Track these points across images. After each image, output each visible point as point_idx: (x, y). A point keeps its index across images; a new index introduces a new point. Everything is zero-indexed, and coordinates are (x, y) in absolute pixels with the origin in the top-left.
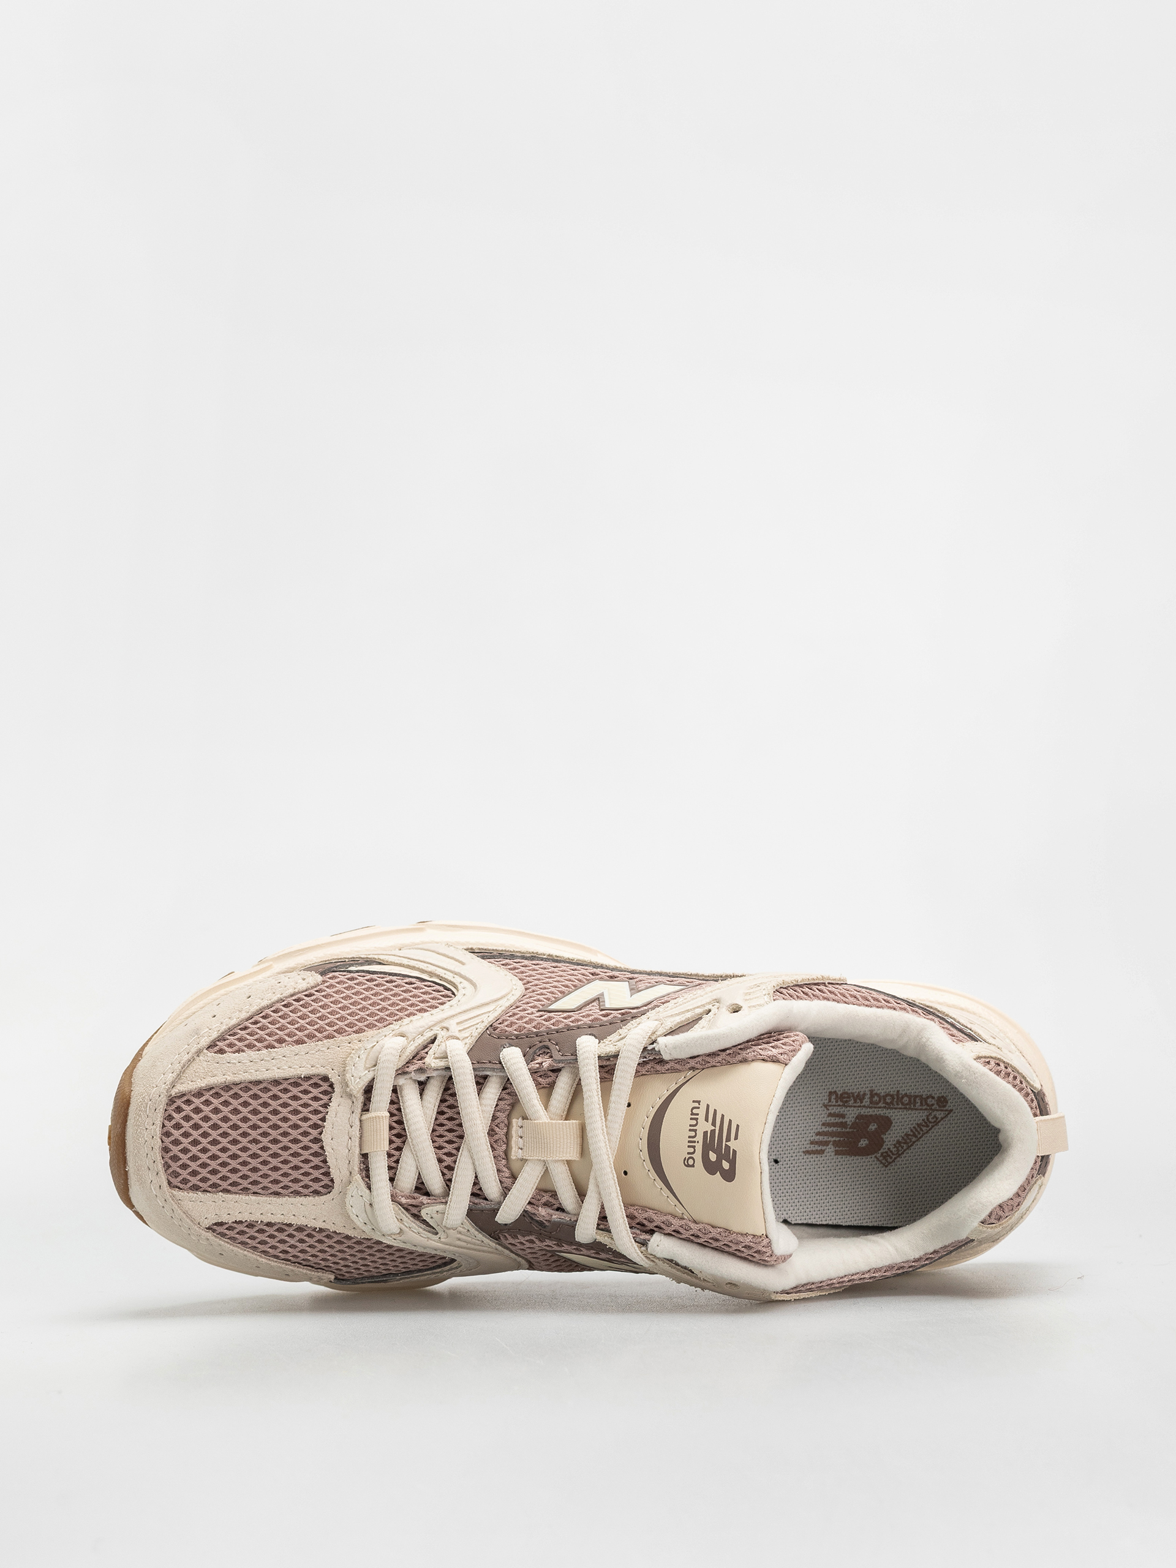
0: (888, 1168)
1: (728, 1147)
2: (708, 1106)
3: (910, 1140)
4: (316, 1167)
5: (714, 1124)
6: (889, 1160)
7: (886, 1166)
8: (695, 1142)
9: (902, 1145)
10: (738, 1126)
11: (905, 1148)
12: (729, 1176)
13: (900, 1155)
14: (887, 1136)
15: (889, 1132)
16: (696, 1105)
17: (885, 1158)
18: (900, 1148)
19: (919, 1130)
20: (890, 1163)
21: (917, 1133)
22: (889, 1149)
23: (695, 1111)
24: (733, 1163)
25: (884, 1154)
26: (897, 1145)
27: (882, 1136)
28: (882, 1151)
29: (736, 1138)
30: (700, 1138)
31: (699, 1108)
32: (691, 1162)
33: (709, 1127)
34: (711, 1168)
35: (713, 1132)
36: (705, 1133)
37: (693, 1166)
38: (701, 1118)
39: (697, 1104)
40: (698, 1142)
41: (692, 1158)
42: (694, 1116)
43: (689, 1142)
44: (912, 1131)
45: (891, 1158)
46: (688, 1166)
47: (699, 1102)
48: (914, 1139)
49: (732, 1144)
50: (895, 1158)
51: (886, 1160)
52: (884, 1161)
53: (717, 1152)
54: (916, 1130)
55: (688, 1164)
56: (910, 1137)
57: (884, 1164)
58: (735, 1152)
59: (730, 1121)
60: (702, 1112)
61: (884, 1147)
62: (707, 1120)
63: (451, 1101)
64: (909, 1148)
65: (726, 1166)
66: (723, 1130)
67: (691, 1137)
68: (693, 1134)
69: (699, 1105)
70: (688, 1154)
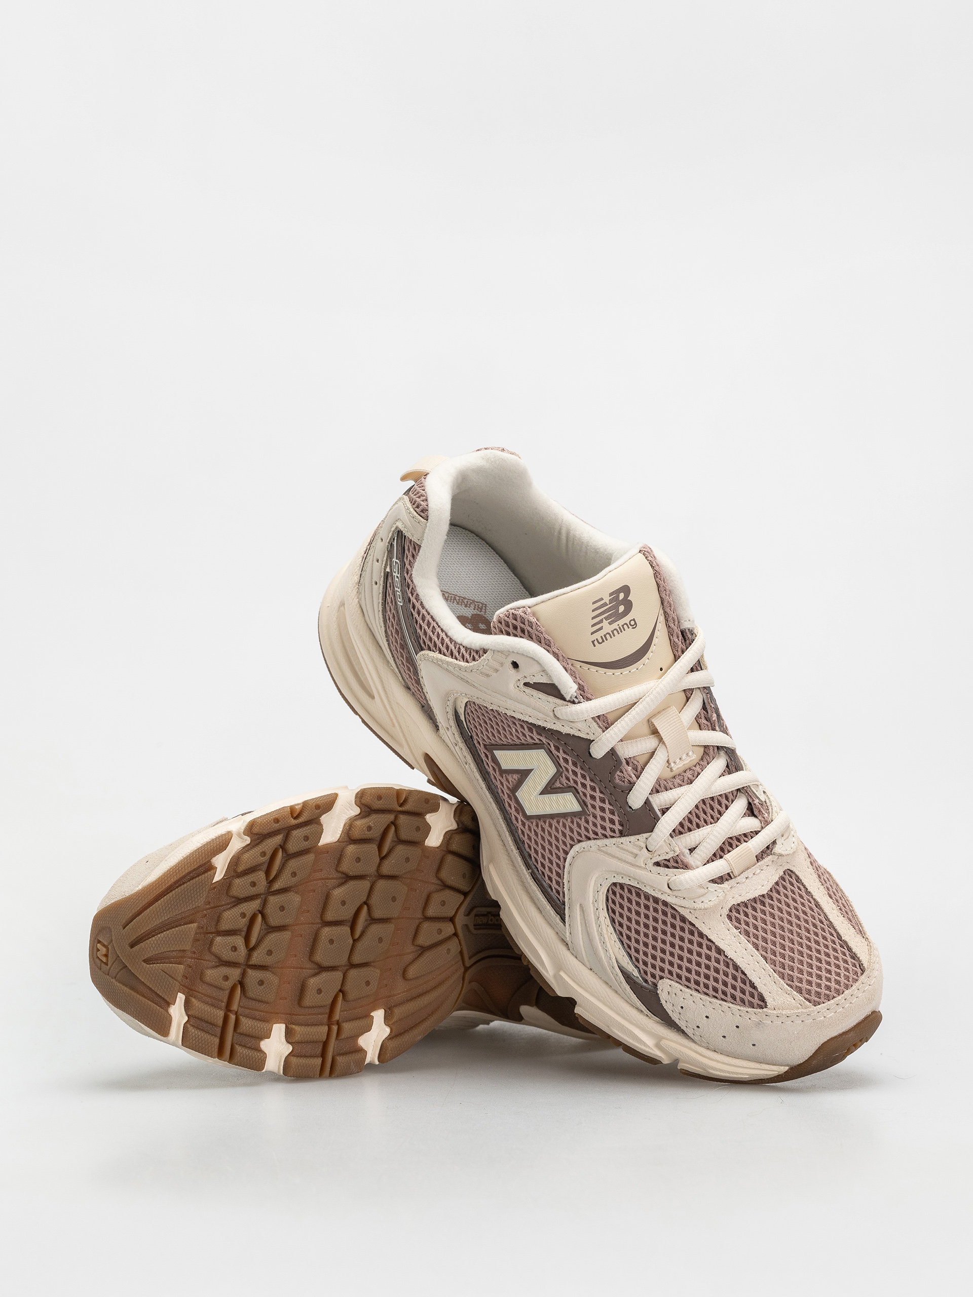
0: (485, 603)
1: (611, 601)
2: (592, 634)
3: (459, 600)
4: (778, 893)
5: (601, 621)
6: (481, 605)
7: (486, 605)
8: (620, 628)
9: (466, 603)
10: (594, 603)
11: (466, 600)
12: (626, 589)
13: (473, 601)
14: (468, 615)
15: (465, 615)
16: (596, 642)
17: (481, 609)
18: (469, 603)
19: (449, 598)
20: (482, 604)
21: (453, 598)
22: (474, 609)
23: (600, 641)
24: (617, 592)
25: (480, 610)
26: (468, 605)
27: (470, 618)
28: (479, 613)
29: (602, 599)
30: (615, 626)
31: (597, 639)
32: (633, 623)
33: (605, 623)
34: (629, 606)
35: (606, 618)
36: (610, 623)
37: (634, 620)
38: (602, 633)
40: (618, 625)
41: (630, 622)
42: (604, 639)
43: (621, 631)
44: (454, 602)
45: (479, 605)
46: (636, 623)
47: (593, 642)
48: (457, 598)
49: (607, 599)
50: (477, 602)
51: (482, 607)
52: (484, 608)
53: (616, 607)
54: (451, 599)
55: (634, 624)
56: (458, 601)
57: (486, 607)
58: (611, 594)
60: (598, 635)
61: (476, 613)
62: (601, 629)
63: (687, 824)
64: (465, 598)
65: (622, 596)
66: (601, 613)
67: (618, 632)
68: (615, 632)
69: (594, 640)
70: (629, 628)
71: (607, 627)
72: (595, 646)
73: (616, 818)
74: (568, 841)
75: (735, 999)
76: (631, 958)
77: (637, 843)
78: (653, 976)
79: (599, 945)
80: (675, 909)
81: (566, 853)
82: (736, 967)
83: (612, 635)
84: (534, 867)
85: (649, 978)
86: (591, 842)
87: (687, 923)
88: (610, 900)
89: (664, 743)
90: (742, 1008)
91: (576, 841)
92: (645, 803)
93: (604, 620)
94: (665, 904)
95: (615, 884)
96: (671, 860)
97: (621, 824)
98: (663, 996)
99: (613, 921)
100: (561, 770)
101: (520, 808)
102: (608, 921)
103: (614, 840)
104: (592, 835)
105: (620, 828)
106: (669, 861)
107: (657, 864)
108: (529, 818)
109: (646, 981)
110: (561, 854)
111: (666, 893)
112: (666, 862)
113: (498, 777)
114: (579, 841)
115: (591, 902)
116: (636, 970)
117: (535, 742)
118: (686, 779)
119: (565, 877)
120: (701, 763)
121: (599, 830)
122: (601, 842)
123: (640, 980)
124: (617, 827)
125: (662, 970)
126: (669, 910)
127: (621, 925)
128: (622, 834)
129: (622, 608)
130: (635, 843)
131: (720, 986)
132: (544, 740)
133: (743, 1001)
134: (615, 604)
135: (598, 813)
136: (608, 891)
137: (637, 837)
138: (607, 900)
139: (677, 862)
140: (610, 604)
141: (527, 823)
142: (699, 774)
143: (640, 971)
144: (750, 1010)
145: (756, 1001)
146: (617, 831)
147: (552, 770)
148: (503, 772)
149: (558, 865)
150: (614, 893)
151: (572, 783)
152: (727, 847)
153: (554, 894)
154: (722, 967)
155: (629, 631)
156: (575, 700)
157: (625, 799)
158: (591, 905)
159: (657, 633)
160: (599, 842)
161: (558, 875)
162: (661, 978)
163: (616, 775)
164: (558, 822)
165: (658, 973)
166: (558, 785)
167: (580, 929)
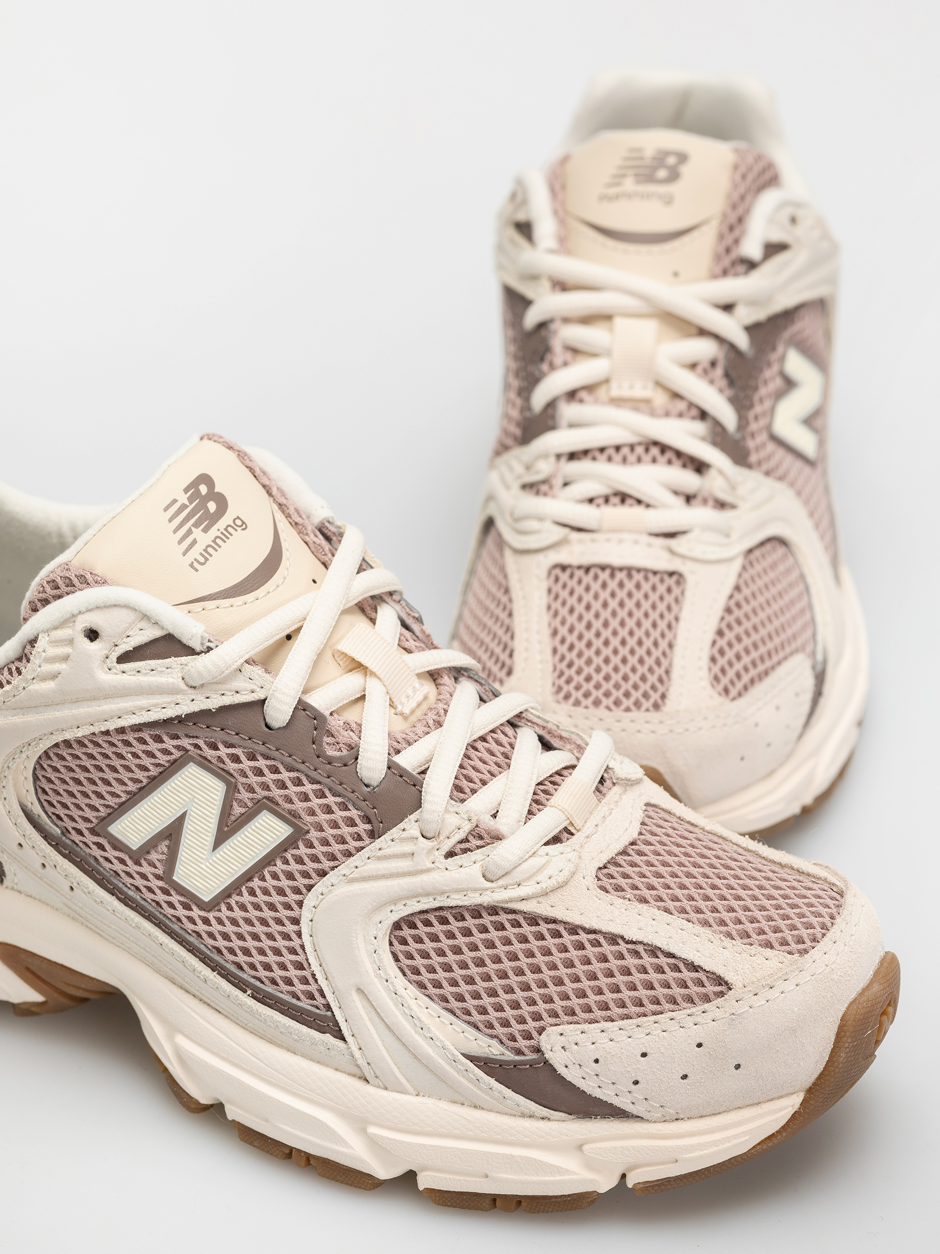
1: (191, 500)
2: (184, 554)
4: (654, 834)
5: (189, 532)
8: (222, 533)
10: (166, 509)
12: (205, 479)
16: (196, 565)
23: (202, 560)
24: (194, 485)
29: (175, 501)
30: (214, 532)
31: (195, 560)
32: (238, 522)
33: (197, 533)
34: (221, 500)
35: (196, 525)
36: (205, 530)
37: (238, 518)
38: (199, 549)
39: (194, 565)
40: (219, 530)
41: (234, 522)
42: (206, 556)
43: (228, 538)
46: (243, 523)
47: (192, 565)
49: (183, 499)
53: (203, 507)
55: (242, 525)
58: (186, 490)
59: (170, 520)
60: (195, 553)
62: (194, 542)
65: (203, 489)
66: (184, 520)
67: (222, 540)
68: (218, 541)
69: (193, 563)
70: (236, 530)
71: (203, 539)
72: (197, 570)
73: (354, 813)
74: (292, 898)
75: (675, 1002)
76: (477, 1028)
77: (405, 834)
78: (528, 1036)
79: (416, 1037)
80: (513, 912)
81: (296, 921)
82: (654, 951)
83: (216, 547)
84: (252, 981)
85: (522, 1043)
86: (331, 877)
87: (541, 922)
88: (401, 957)
89: (373, 674)
90: (694, 1010)
91: (304, 891)
92: (389, 768)
93: (193, 529)
94: (493, 910)
95: (397, 926)
96: (471, 838)
97: (367, 820)
98: (557, 1059)
99: (421, 986)
100: (233, 780)
101: (190, 899)
102: (413, 990)
103: (365, 853)
104: (326, 864)
105: (368, 827)
106: (466, 840)
107: (450, 854)
108: (213, 905)
109: (519, 1052)
110: (290, 928)
111: (487, 889)
112: (463, 846)
113: (133, 868)
114: (309, 888)
115: (371, 972)
116: (494, 1042)
117: (173, 757)
118: (431, 722)
119: (312, 960)
120: (441, 697)
121: (336, 848)
122: (347, 867)
123: (510, 1056)
124: (363, 827)
125: (537, 1017)
126: (503, 918)
127: (438, 985)
128: (373, 835)
129: (212, 506)
130: (402, 836)
131: (643, 993)
132: (185, 742)
133: (690, 1000)
134: (199, 501)
135: (323, 817)
136: (391, 944)
137: (401, 826)
138: (397, 959)
139: (481, 838)
140: (191, 504)
141: (211, 916)
142: (446, 711)
143: (501, 1041)
144: (706, 1006)
145: (711, 989)
146: (364, 835)
147: (216, 789)
148: (138, 856)
149: (293, 951)
150: (404, 942)
151: (261, 793)
152: (542, 797)
153: (305, 1004)
154: (631, 962)
155: (238, 535)
156: (210, 645)
157: (354, 775)
158: (376, 980)
159: (282, 536)
160: (343, 869)
161: (300, 966)
162: (541, 1031)
163: (324, 744)
164: (263, 879)
165: (531, 1025)
166: (238, 810)
167: (373, 1030)
